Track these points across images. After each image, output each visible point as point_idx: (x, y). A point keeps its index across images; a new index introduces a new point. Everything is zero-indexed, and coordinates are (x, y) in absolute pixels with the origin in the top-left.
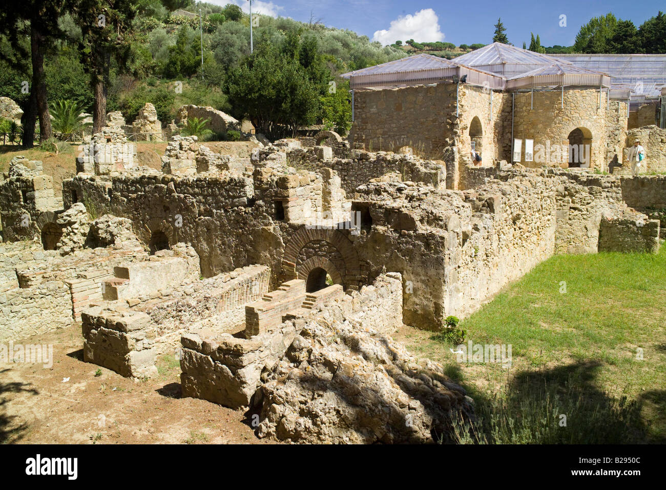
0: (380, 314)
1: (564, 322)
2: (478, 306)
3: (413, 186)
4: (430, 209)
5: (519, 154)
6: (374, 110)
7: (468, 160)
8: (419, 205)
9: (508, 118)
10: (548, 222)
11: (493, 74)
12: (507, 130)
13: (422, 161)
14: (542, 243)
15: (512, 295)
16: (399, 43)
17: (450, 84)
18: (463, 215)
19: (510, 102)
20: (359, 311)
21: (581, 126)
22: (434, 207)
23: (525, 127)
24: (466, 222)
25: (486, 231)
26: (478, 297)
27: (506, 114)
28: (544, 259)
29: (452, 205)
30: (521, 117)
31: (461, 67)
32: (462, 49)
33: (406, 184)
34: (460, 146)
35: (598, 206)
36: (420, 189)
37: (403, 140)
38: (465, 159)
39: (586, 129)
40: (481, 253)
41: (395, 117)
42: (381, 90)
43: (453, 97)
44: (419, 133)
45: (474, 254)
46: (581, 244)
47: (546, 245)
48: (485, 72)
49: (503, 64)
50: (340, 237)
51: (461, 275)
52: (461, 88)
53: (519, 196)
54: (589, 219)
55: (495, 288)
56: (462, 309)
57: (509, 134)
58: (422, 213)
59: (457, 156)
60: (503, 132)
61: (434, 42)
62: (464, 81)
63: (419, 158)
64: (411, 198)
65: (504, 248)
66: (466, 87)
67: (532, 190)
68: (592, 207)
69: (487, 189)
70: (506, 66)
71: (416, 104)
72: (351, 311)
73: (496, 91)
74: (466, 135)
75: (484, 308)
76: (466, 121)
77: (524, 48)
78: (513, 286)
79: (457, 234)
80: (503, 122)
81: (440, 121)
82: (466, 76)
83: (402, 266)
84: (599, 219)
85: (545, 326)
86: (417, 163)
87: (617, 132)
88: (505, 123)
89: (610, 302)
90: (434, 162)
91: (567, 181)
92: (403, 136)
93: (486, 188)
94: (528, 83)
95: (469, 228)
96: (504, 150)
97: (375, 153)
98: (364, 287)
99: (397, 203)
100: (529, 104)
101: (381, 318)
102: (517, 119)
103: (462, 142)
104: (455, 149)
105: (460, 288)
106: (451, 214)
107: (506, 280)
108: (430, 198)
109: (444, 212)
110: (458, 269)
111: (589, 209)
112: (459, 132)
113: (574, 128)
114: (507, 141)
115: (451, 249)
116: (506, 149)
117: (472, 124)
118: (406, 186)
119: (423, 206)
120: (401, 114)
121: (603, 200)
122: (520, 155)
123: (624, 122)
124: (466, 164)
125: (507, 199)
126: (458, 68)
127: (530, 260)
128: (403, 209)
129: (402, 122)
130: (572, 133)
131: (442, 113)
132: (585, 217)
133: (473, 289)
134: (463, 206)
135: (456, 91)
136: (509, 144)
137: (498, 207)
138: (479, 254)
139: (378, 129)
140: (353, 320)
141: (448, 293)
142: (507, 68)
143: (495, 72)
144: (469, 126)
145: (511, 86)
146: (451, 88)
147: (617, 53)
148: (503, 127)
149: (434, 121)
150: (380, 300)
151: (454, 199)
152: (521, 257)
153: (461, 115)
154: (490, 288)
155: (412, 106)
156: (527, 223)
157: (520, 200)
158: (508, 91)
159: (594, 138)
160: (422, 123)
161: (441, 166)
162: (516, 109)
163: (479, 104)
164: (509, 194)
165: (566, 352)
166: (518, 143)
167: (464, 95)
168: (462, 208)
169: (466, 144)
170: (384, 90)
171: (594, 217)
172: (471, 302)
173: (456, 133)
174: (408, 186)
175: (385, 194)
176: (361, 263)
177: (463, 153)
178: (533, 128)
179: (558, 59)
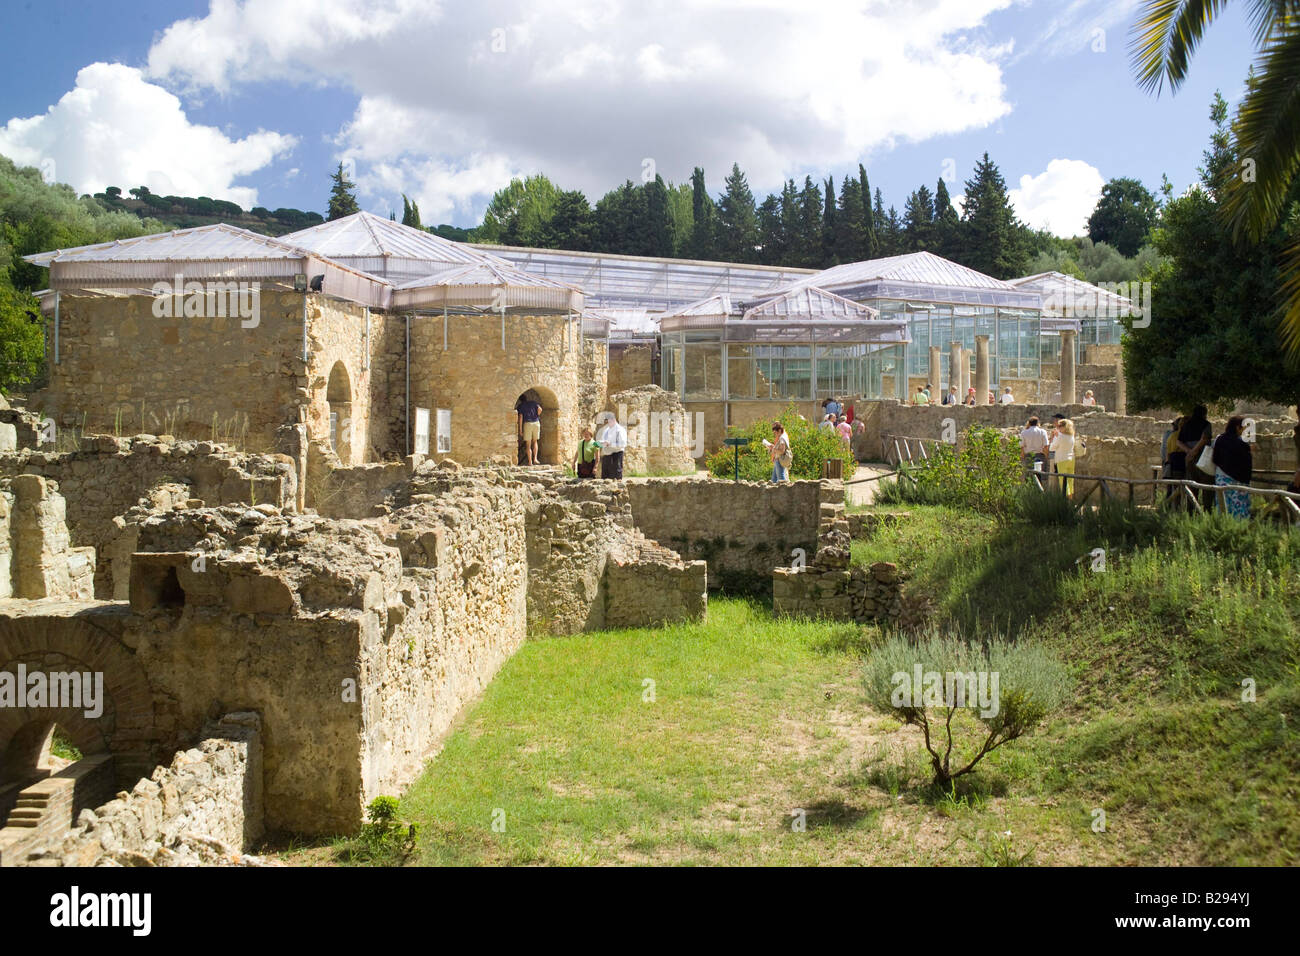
0: (219, 814)
1: (594, 778)
2: (419, 766)
3: (276, 514)
4: (321, 563)
5: (424, 437)
6: (110, 340)
7: (327, 452)
8: (296, 557)
9: (398, 365)
10: (516, 577)
11: (369, 275)
12: (396, 390)
13: (242, 456)
14: (509, 618)
15: (476, 735)
16: (113, 192)
17: (289, 292)
18: (389, 572)
19: (402, 333)
20: (176, 815)
21: (539, 385)
22: (329, 558)
23: (433, 383)
24: (392, 588)
25: (425, 603)
26: (416, 746)
27: (395, 357)
28: (512, 651)
29: (364, 553)
30: (425, 365)
31: (312, 258)
32: (256, 217)
33: (257, 510)
34: (311, 422)
35: (601, 541)
36: (294, 521)
37: (181, 410)
38: (322, 449)
39: (546, 390)
40: (418, 651)
41: (162, 358)
42: (125, 296)
43: (295, 319)
44: (218, 394)
45: (407, 655)
46: (574, 616)
47: (514, 623)
48: (355, 270)
49: (384, 257)
50: (100, 639)
51: (387, 702)
52: (311, 303)
53: (473, 527)
54: (587, 566)
55: (442, 724)
56: (391, 776)
57: (400, 399)
58: (302, 575)
59: (305, 444)
60: (389, 394)
61: (196, 197)
62: (317, 284)
63: (233, 449)
64: (272, 543)
65: (454, 637)
66: (320, 301)
67: (492, 515)
68: (590, 543)
69: (414, 515)
70: (389, 259)
71: (211, 330)
72: (160, 818)
73: (373, 310)
74: (321, 399)
75: (431, 768)
76: (322, 368)
77: (393, 218)
78: (470, 715)
79: (380, 614)
80: (388, 373)
81: (266, 368)
82: (322, 278)
83: (262, 696)
84: (602, 565)
85: (560, 791)
86: (233, 461)
87: (592, 397)
88: (393, 376)
89: (661, 726)
90: (270, 458)
91: (543, 494)
92: (181, 401)
93: (412, 513)
94: (438, 298)
95: (397, 602)
96: (392, 431)
97: (128, 439)
98: (180, 754)
99: (245, 553)
100: (440, 339)
101: (222, 823)
102: (417, 368)
103: (316, 416)
104: (301, 429)
105: (386, 731)
106: (369, 573)
107: (457, 703)
108: (317, 540)
109: (353, 571)
110: (383, 692)
111: (586, 546)
112: (307, 392)
113: (525, 389)
114: (396, 413)
115: (370, 648)
116: (396, 428)
117: (331, 376)
118: (263, 516)
119: (305, 559)
120: (178, 350)
121: (608, 528)
122: (427, 440)
123: (602, 378)
124: (326, 460)
125: (455, 535)
126: (303, 261)
127: (493, 657)
128: (261, 568)
129: (177, 368)
130: (522, 398)
131: (270, 353)
132: (579, 562)
133: (407, 730)
134: (388, 555)
135: (301, 306)
136: (402, 418)
137: (443, 551)
138: (415, 653)
139: (119, 384)
140: (200, 842)
141: (368, 746)
142: (392, 266)
143: (371, 272)
144: (327, 380)
145: (402, 301)
146: (291, 301)
147: (559, 249)
148: (390, 384)
149: (252, 369)
150: (220, 780)
151: (366, 540)
152: (480, 650)
153: (311, 357)
154: (434, 723)
155: (203, 335)
156: (486, 580)
157: (475, 535)
158: (395, 311)
159: (561, 408)
160: (226, 372)
161: (285, 466)
162: (413, 348)
163: (344, 337)
164: (459, 525)
165: (619, 839)
166: (422, 417)
167: (317, 314)
168: (386, 559)
169: (322, 419)
170: (134, 298)
171: (594, 562)
172: (405, 760)
173: (303, 394)
174: (268, 514)
175: (215, 536)
176: (155, 698)
177: (318, 437)
178: (448, 386)
179: (487, 254)
